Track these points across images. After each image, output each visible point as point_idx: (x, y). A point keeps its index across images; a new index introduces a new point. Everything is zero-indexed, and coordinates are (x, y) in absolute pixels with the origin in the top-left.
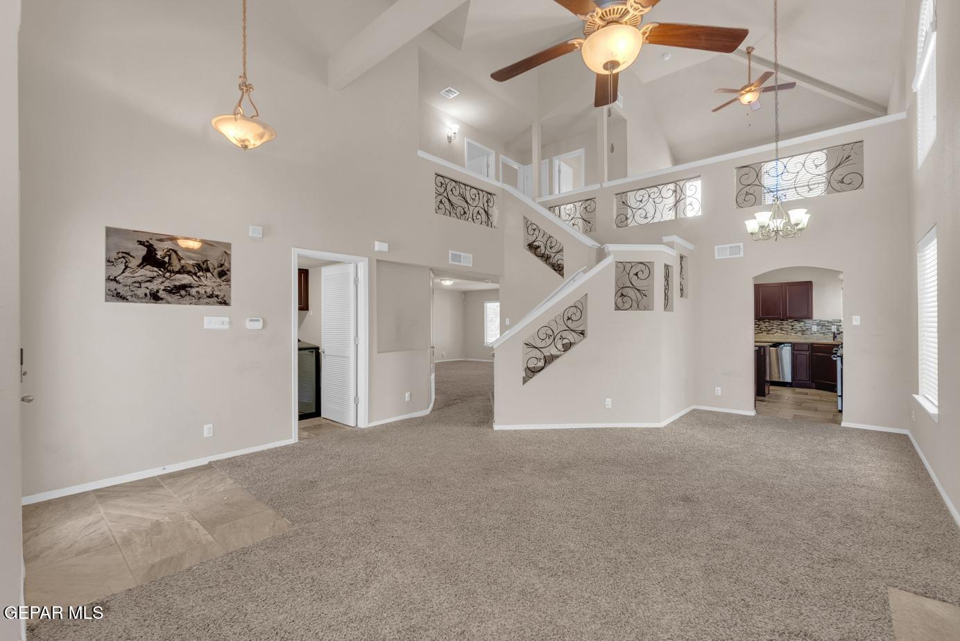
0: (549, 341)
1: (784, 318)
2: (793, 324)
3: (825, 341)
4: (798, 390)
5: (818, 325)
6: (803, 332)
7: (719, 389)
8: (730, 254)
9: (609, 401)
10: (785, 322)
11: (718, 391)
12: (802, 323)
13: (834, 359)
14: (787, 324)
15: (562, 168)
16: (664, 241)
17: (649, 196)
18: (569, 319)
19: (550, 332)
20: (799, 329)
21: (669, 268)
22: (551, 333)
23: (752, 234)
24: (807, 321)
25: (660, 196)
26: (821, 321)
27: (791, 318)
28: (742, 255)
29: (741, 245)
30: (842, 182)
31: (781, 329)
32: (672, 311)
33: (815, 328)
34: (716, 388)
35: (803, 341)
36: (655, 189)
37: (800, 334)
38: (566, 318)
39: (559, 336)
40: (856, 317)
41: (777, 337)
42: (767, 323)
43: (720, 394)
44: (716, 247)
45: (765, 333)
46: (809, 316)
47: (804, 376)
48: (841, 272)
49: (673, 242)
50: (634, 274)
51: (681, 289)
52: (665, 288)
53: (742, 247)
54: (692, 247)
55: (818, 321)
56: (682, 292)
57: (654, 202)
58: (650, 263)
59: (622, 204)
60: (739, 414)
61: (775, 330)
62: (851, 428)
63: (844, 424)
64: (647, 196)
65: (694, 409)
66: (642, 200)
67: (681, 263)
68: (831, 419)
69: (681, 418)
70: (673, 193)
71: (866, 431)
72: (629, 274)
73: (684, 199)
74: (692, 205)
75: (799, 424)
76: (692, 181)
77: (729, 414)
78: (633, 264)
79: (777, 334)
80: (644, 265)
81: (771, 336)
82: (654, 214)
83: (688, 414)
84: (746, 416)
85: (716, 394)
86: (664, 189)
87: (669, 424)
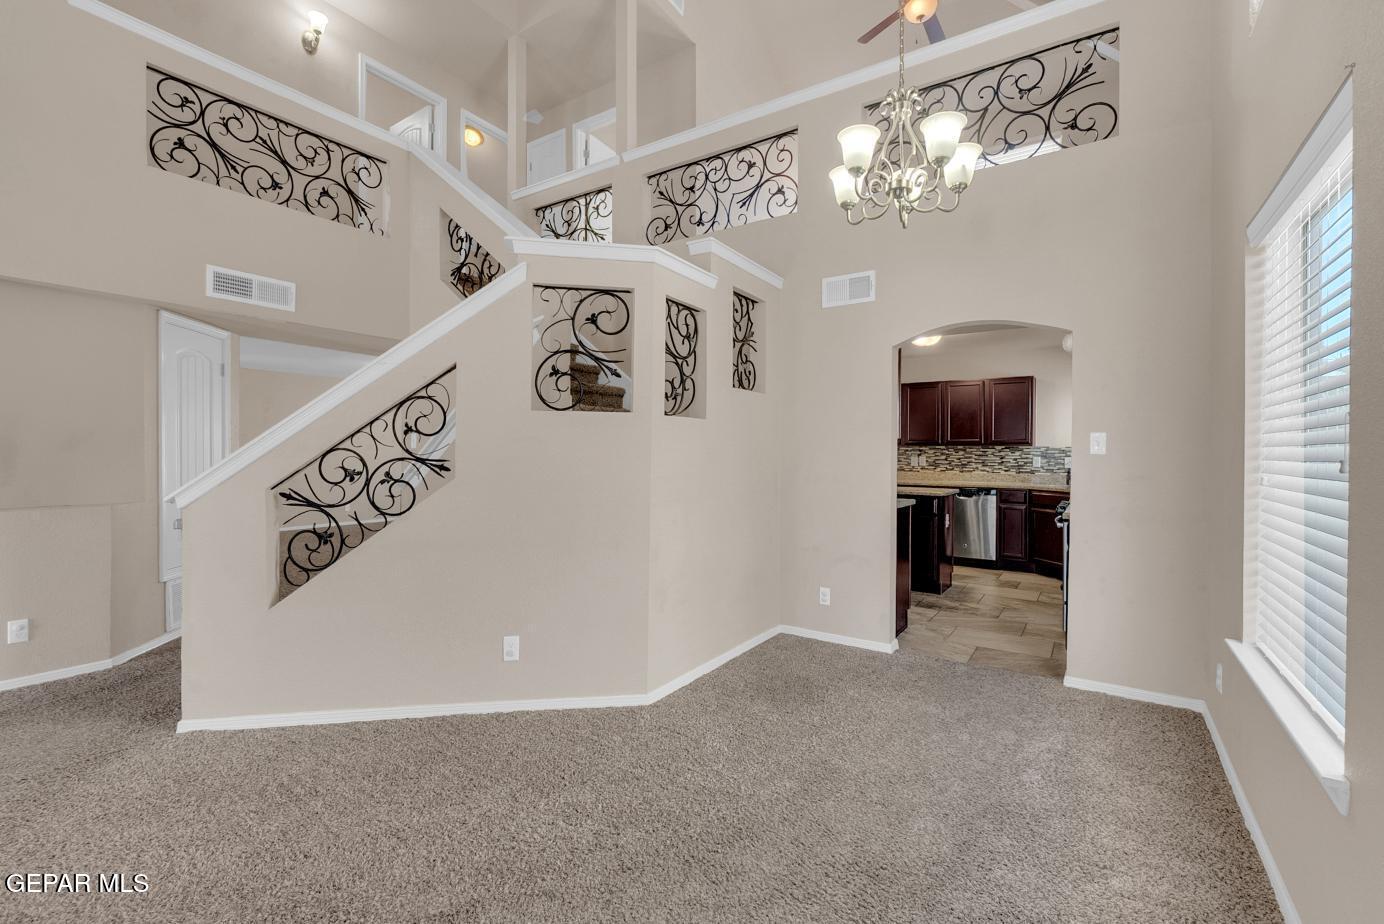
0: (353, 488)
1: (989, 443)
2: (1002, 454)
3: (1052, 486)
4: (1007, 576)
5: (1044, 456)
6: (1019, 468)
7: (827, 591)
8: (852, 297)
9: (512, 644)
10: (990, 451)
11: (825, 595)
12: (1018, 453)
13: (1059, 525)
14: (994, 454)
15: (590, 148)
16: (692, 253)
17: (707, 177)
18: (408, 430)
19: (354, 465)
20: (1013, 463)
21: (698, 316)
22: (359, 467)
23: (845, 206)
24: (1026, 449)
25: (726, 176)
26: (1048, 449)
27: (1001, 444)
28: (872, 297)
29: (872, 274)
30: (1074, 126)
31: (984, 464)
32: (704, 417)
33: (1038, 462)
34: (822, 589)
35: (1017, 485)
36: (718, 163)
37: (1013, 472)
38: (400, 429)
39: (380, 475)
40: (1097, 434)
41: (975, 478)
42: (961, 453)
43: (828, 603)
44: (825, 281)
45: (957, 471)
46: (1026, 441)
47: (1017, 553)
48: (1070, 332)
49: (710, 253)
50: (588, 319)
51: (750, 372)
52: (680, 361)
53: (873, 279)
54: (777, 282)
55: (1042, 450)
56: (752, 377)
57: (715, 189)
58: (628, 292)
59: (659, 196)
60: (861, 650)
61: (974, 466)
62: (1083, 692)
63: (1069, 681)
64: (702, 177)
65: (779, 634)
66: (693, 187)
67: (748, 312)
68: (1046, 660)
69: (726, 666)
70: (749, 169)
71: (1113, 705)
72: (573, 319)
73: (768, 180)
74: (783, 193)
75: (977, 677)
76: (783, 141)
77: (839, 651)
78: (585, 294)
79: (976, 472)
80: (613, 295)
81: (967, 475)
82: (715, 216)
83: (752, 652)
84: (874, 656)
85: (821, 603)
86: (733, 162)
87: (680, 690)
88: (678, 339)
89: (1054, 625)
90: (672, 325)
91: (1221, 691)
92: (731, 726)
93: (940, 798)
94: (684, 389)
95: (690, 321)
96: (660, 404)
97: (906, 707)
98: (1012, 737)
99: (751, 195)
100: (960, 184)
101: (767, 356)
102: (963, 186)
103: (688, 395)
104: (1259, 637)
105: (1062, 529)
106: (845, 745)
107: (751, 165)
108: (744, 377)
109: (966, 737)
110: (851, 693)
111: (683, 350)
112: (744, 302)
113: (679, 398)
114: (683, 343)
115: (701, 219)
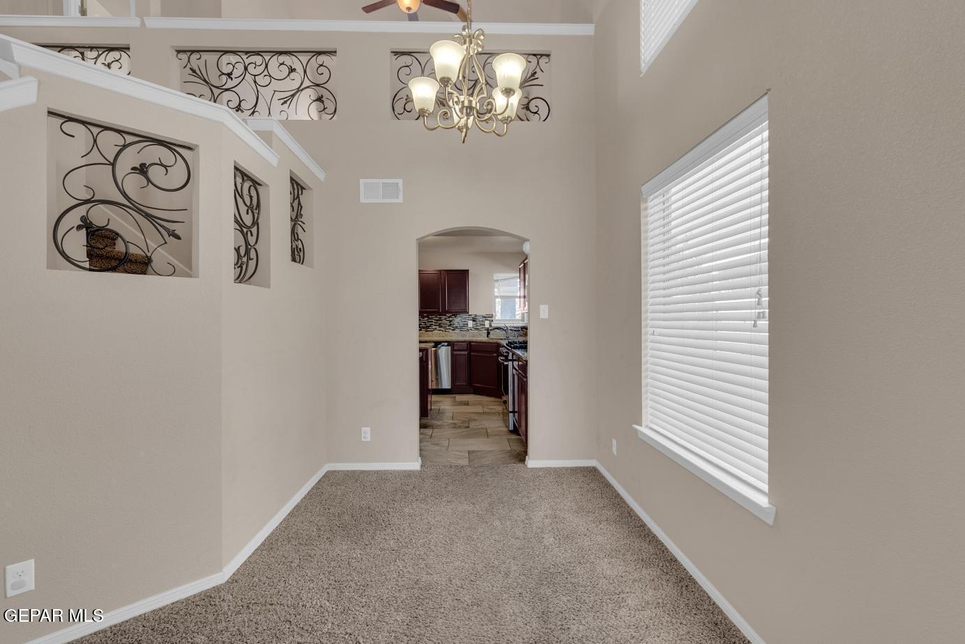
1: (443, 312)
2: (451, 319)
3: (480, 339)
5: (474, 320)
6: (460, 328)
7: (368, 429)
8: (385, 197)
10: (443, 317)
11: (366, 434)
12: (460, 319)
14: (445, 319)
17: (246, 69)
20: (457, 325)
21: (260, 189)
24: (463, 316)
25: (266, 73)
26: (476, 315)
27: (449, 313)
28: (400, 200)
29: (400, 182)
30: (528, 108)
31: (440, 326)
32: (267, 286)
33: (471, 324)
34: (363, 429)
35: (461, 339)
36: (258, 59)
37: (457, 331)
40: (543, 306)
41: (436, 335)
42: (426, 318)
43: (369, 439)
44: (362, 181)
45: (426, 331)
46: (465, 310)
47: (462, 382)
48: (528, 240)
49: (272, 132)
50: (134, 169)
51: (300, 249)
52: (245, 230)
53: (401, 185)
54: (321, 175)
55: (473, 316)
56: (301, 254)
57: (255, 82)
58: (189, 148)
59: (191, 72)
60: (398, 471)
61: (434, 327)
62: (540, 469)
63: (531, 463)
64: (240, 68)
65: (328, 472)
66: (231, 73)
67: (298, 197)
68: (509, 452)
69: (291, 514)
70: (289, 73)
71: (558, 473)
72: (113, 165)
73: (308, 87)
74: (323, 102)
75: (481, 474)
76: (321, 59)
77: (382, 476)
78: (130, 139)
79: (436, 331)
80: (170, 149)
81: (429, 333)
82: (255, 106)
83: (310, 495)
84: (408, 474)
85: (363, 439)
86: (274, 62)
87: (253, 554)
88: (243, 209)
89: (501, 427)
90: (238, 193)
91: (616, 454)
92: (322, 576)
93: (510, 581)
94: (249, 259)
95: (253, 193)
96: (230, 272)
97: (450, 511)
98: (523, 513)
99: (293, 96)
100: (508, 117)
101: (313, 239)
102: (510, 119)
103: (252, 264)
104: (650, 421)
105: (507, 365)
106: (424, 560)
107: (292, 70)
108: (297, 254)
109: (497, 523)
110: (407, 510)
111: (248, 220)
112: (297, 187)
113: (244, 267)
114: (248, 213)
115: (239, 105)
